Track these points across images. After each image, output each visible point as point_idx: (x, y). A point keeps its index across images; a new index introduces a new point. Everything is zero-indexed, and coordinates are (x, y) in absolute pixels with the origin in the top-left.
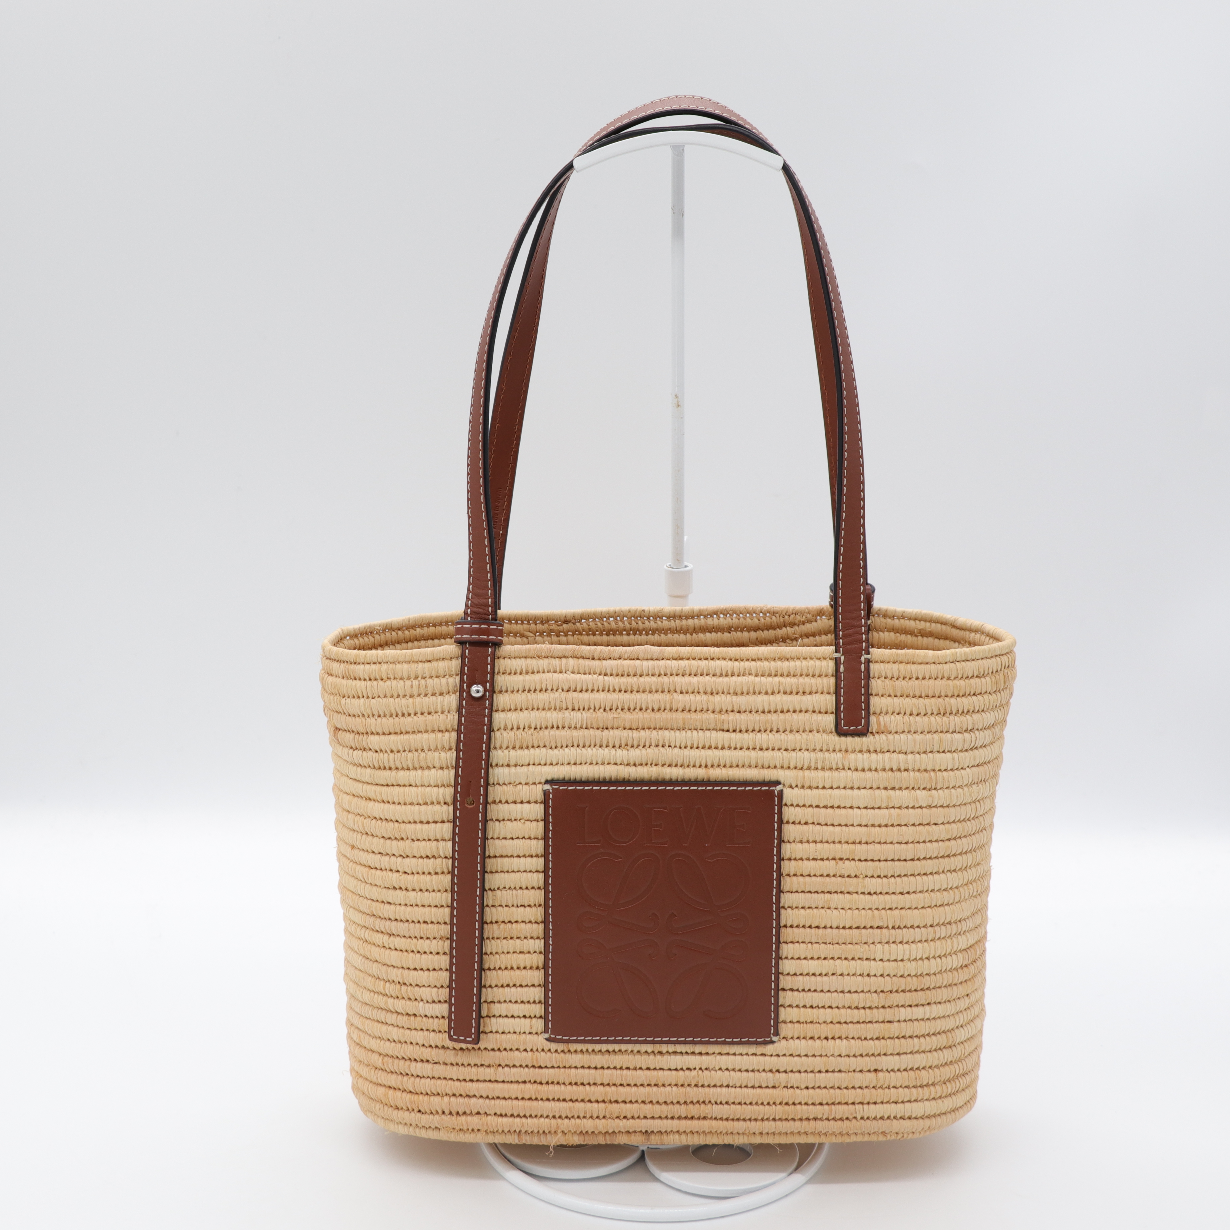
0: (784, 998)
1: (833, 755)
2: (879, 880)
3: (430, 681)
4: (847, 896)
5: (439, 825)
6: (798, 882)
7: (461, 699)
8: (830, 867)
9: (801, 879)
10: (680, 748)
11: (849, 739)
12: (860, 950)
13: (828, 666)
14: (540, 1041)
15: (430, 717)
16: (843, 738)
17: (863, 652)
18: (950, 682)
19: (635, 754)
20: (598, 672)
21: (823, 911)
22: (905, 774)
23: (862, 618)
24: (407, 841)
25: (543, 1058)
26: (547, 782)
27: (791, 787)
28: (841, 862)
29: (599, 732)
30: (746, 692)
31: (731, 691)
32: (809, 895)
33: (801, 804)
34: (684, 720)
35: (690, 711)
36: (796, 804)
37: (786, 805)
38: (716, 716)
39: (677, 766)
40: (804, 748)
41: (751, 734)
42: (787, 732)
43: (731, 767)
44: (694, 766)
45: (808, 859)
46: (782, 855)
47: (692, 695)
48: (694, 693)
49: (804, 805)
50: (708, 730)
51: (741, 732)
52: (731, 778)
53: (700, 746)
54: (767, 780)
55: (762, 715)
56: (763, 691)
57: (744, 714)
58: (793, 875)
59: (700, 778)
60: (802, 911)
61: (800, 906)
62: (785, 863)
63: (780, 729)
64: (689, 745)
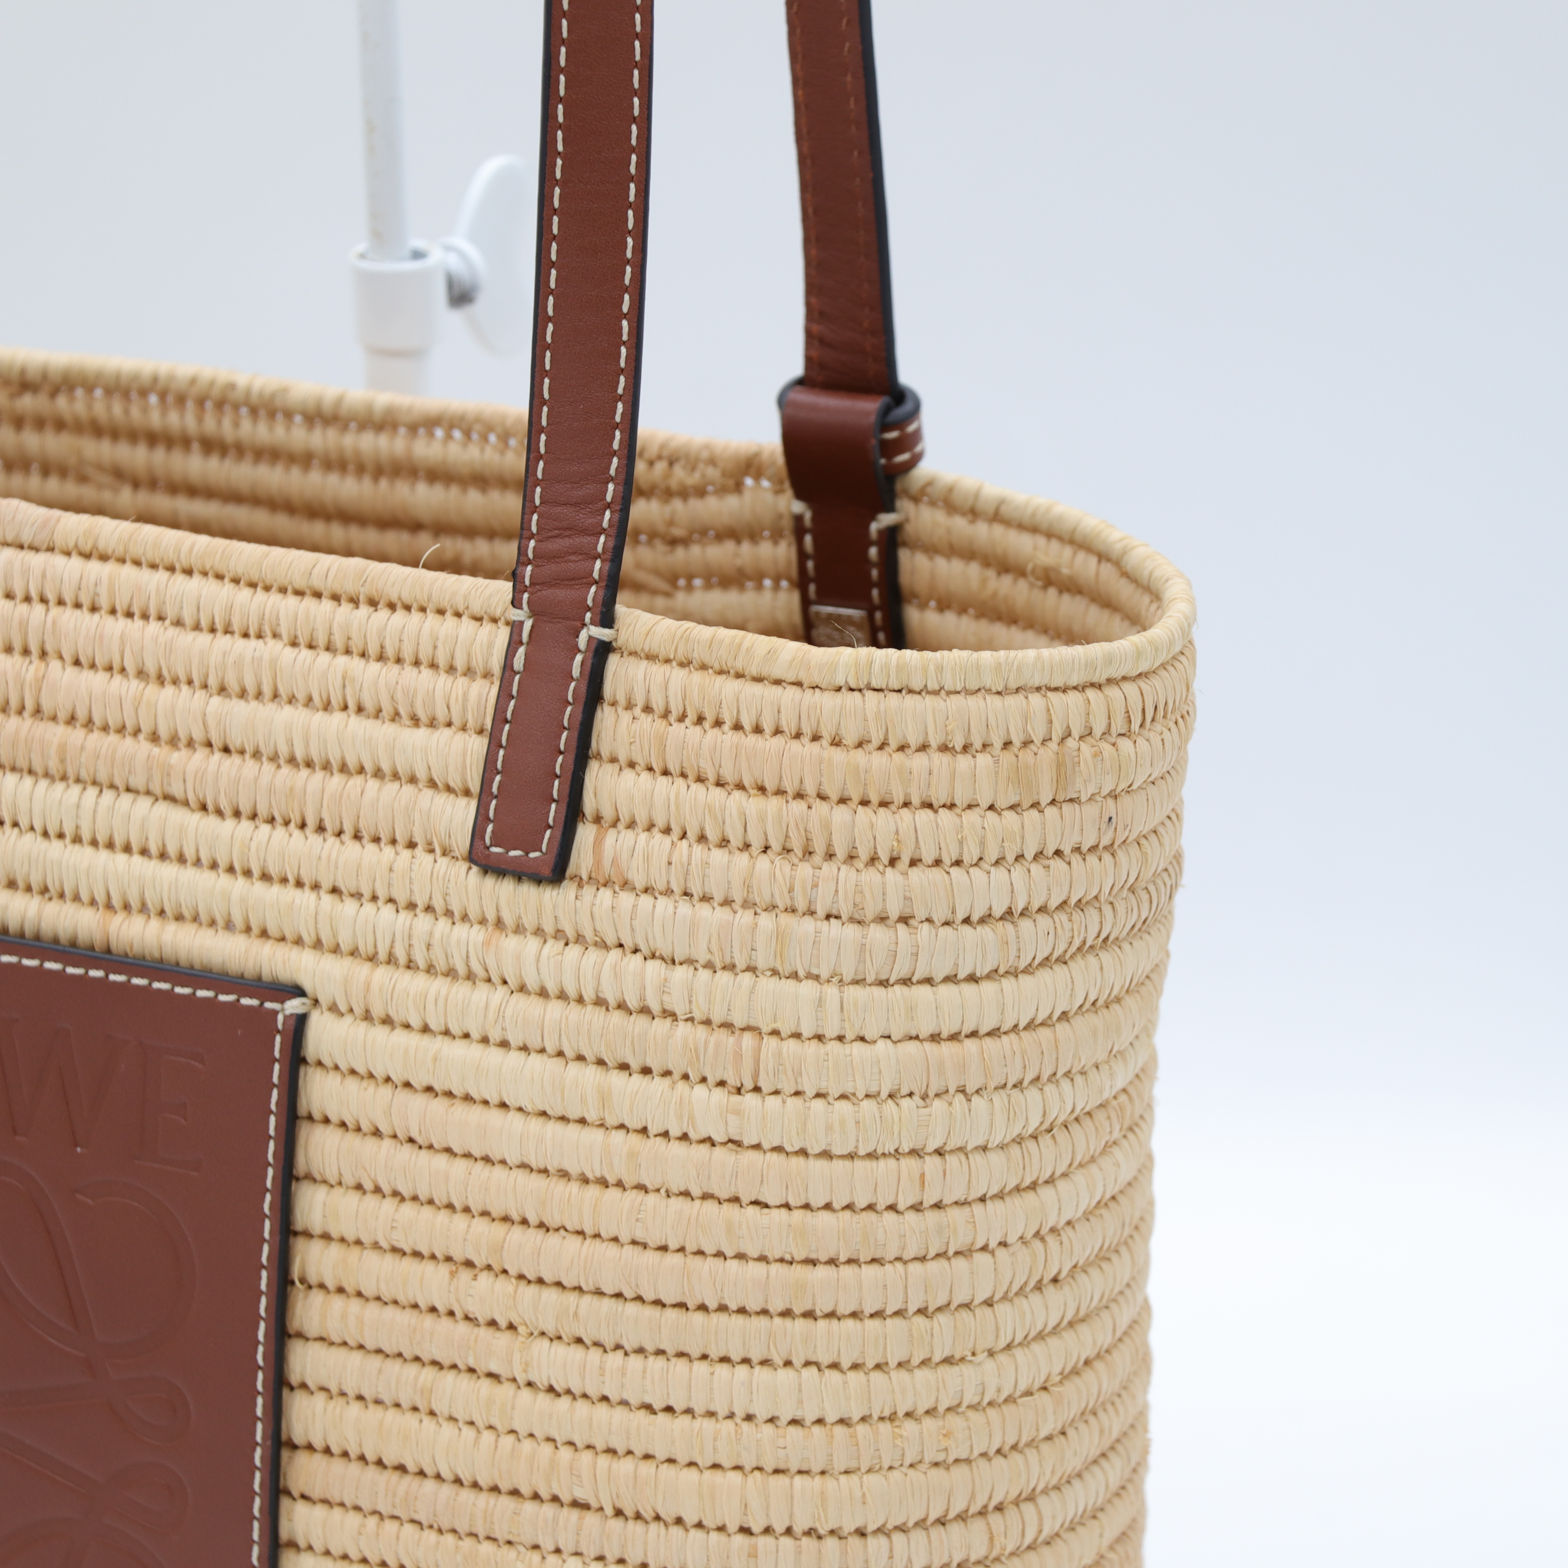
1: (461, 931)
2: (577, 1352)
4: (486, 1384)
6: (344, 1316)
9: (355, 1305)
10: (45, 834)
11: (506, 887)
13: (491, 645)
16: (490, 881)
17: (588, 615)
18: (837, 754)
21: (411, 1420)
22: (661, 1026)
23: (609, 506)
27: (333, 1008)
28: (465, 1275)
30: (251, 689)
31: (213, 682)
32: (376, 1361)
33: (361, 1070)
34: (62, 749)
35: (89, 724)
36: (343, 1067)
37: (320, 1064)
38: (156, 750)
39: (29, 889)
40: (382, 894)
41: (246, 825)
42: (346, 837)
43: (179, 918)
44: (77, 898)
45: (376, 1246)
46: (300, 1220)
47: (101, 677)
48: (110, 669)
49: (371, 1076)
50: (128, 790)
51: (219, 813)
52: (168, 953)
53: (101, 839)
54: (266, 976)
55: (286, 770)
56: (301, 696)
57: (236, 759)
58: (341, 1290)
59: (83, 938)
60: (355, 1408)
61: (351, 1393)
62: (300, 1246)
63: (328, 824)
64: (69, 830)
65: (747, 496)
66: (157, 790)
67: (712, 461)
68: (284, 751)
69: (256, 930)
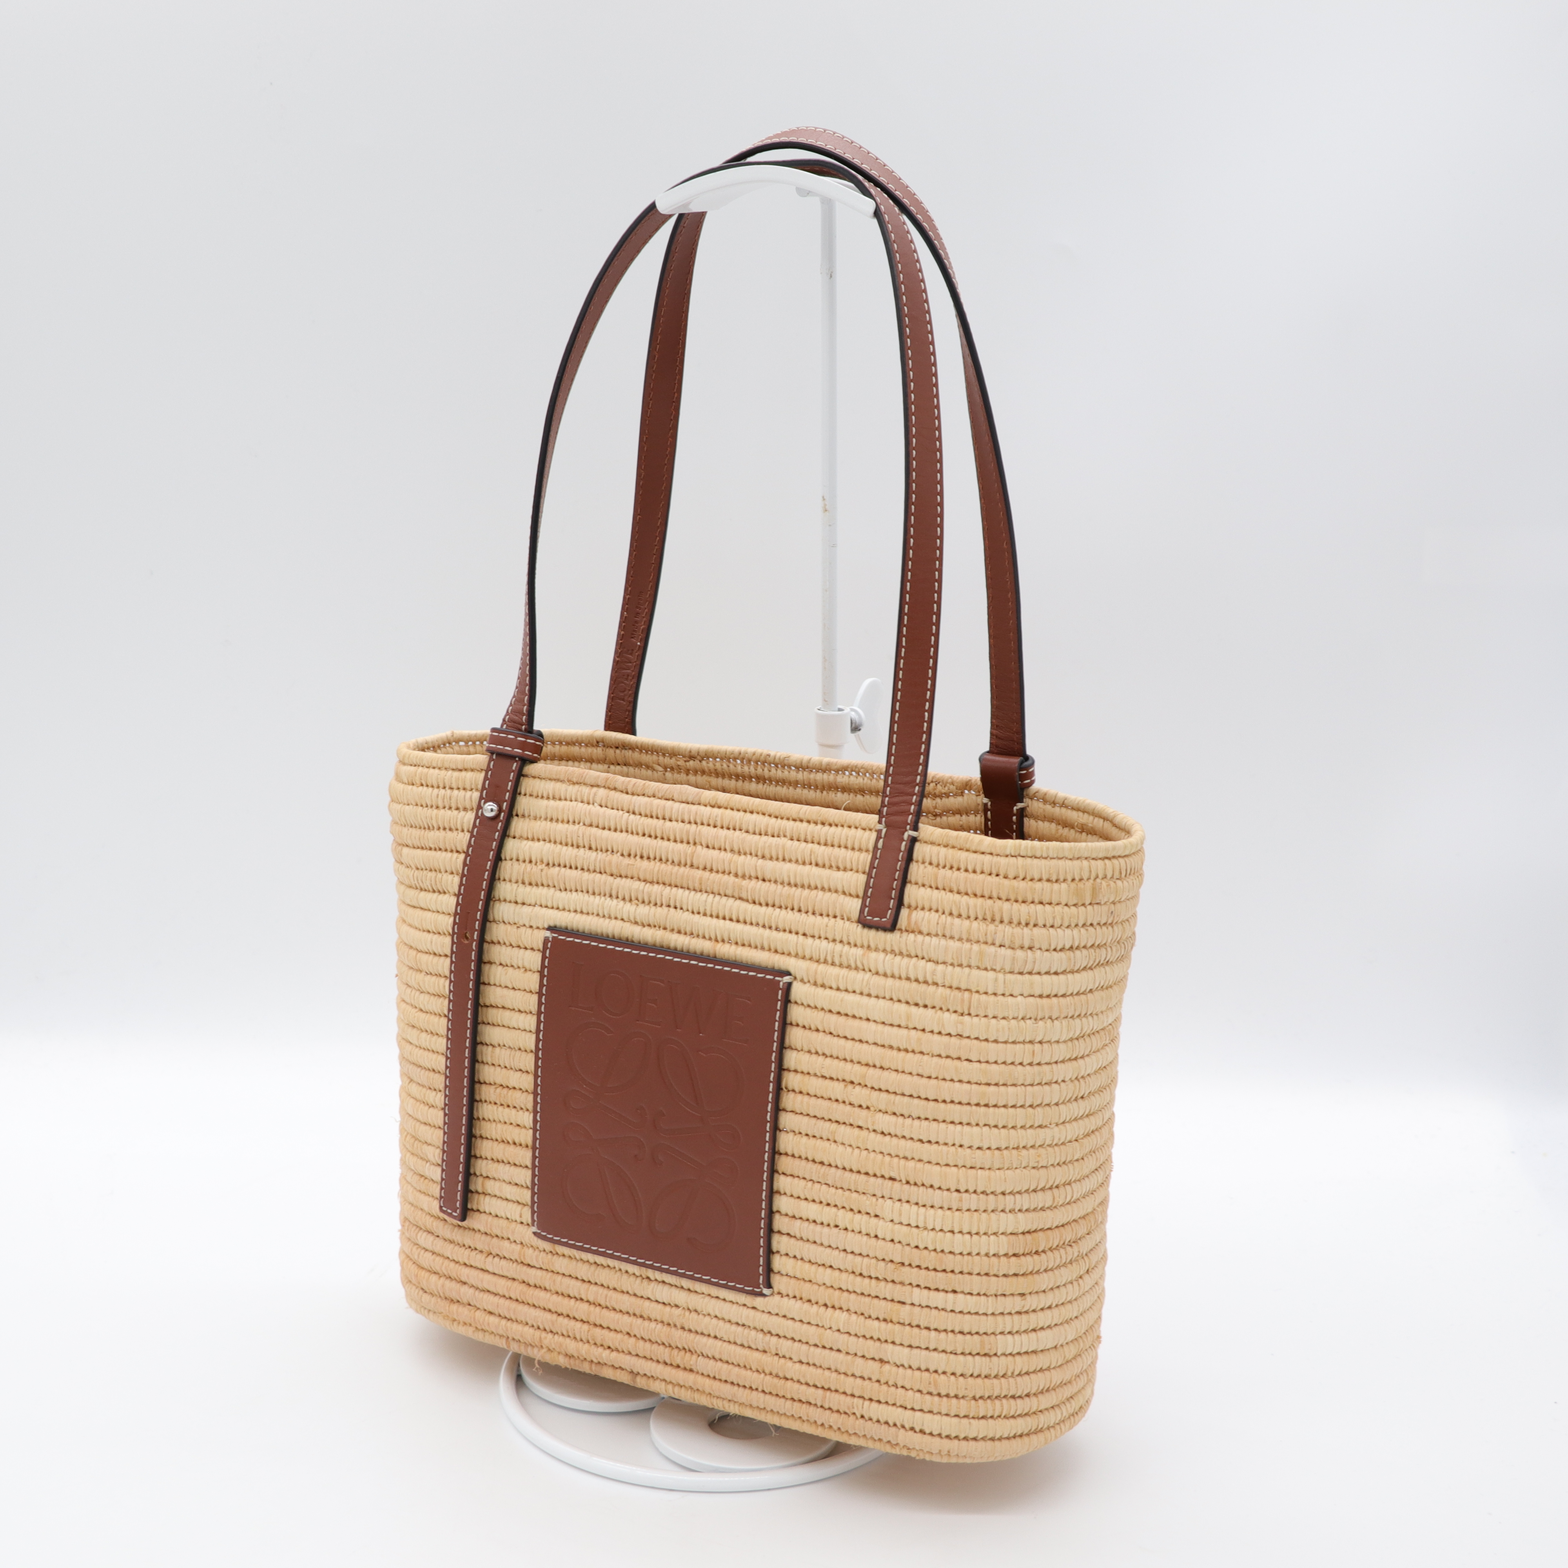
0: (778, 1242)
1: (854, 950)
2: (893, 1118)
4: (857, 1130)
5: (440, 958)
6: (802, 1102)
7: (477, 817)
8: (837, 1090)
9: (806, 1098)
10: (693, 912)
11: (872, 933)
12: (867, 1203)
13: (869, 839)
14: (527, 1234)
15: (450, 833)
16: (866, 930)
17: (908, 827)
18: (1006, 882)
19: (643, 912)
20: (626, 809)
21: (827, 1144)
22: (932, 988)
23: (917, 784)
25: (530, 1256)
26: (549, 928)
27: (802, 981)
28: (850, 1087)
29: (611, 879)
30: (774, 857)
31: (760, 854)
32: (814, 1120)
33: (812, 1005)
34: (701, 879)
35: (711, 870)
36: (805, 1004)
37: (796, 1003)
38: (737, 880)
39: (686, 934)
40: (823, 936)
41: (770, 909)
42: (810, 914)
43: (743, 945)
44: (704, 937)
45: (815, 1075)
46: (786, 1064)
47: (717, 852)
48: (720, 849)
49: (816, 1008)
50: (725, 896)
51: (760, 904)
52: (738, 958)
53: (714, 914)
54: (776, 967)
55: (787, 888)
56: (794, 859)
57: (767, 884)
58: (801, 1092)
59: (706, 952)
60: (805, 1139)
61: (804, 1133)
62: (785, 1074)
63: (803, 909)
64: (702, 911)
65: (965, 797)
66: (736, 895)
67: (952, 784)
68: (786, 881)
69: (773, 950)
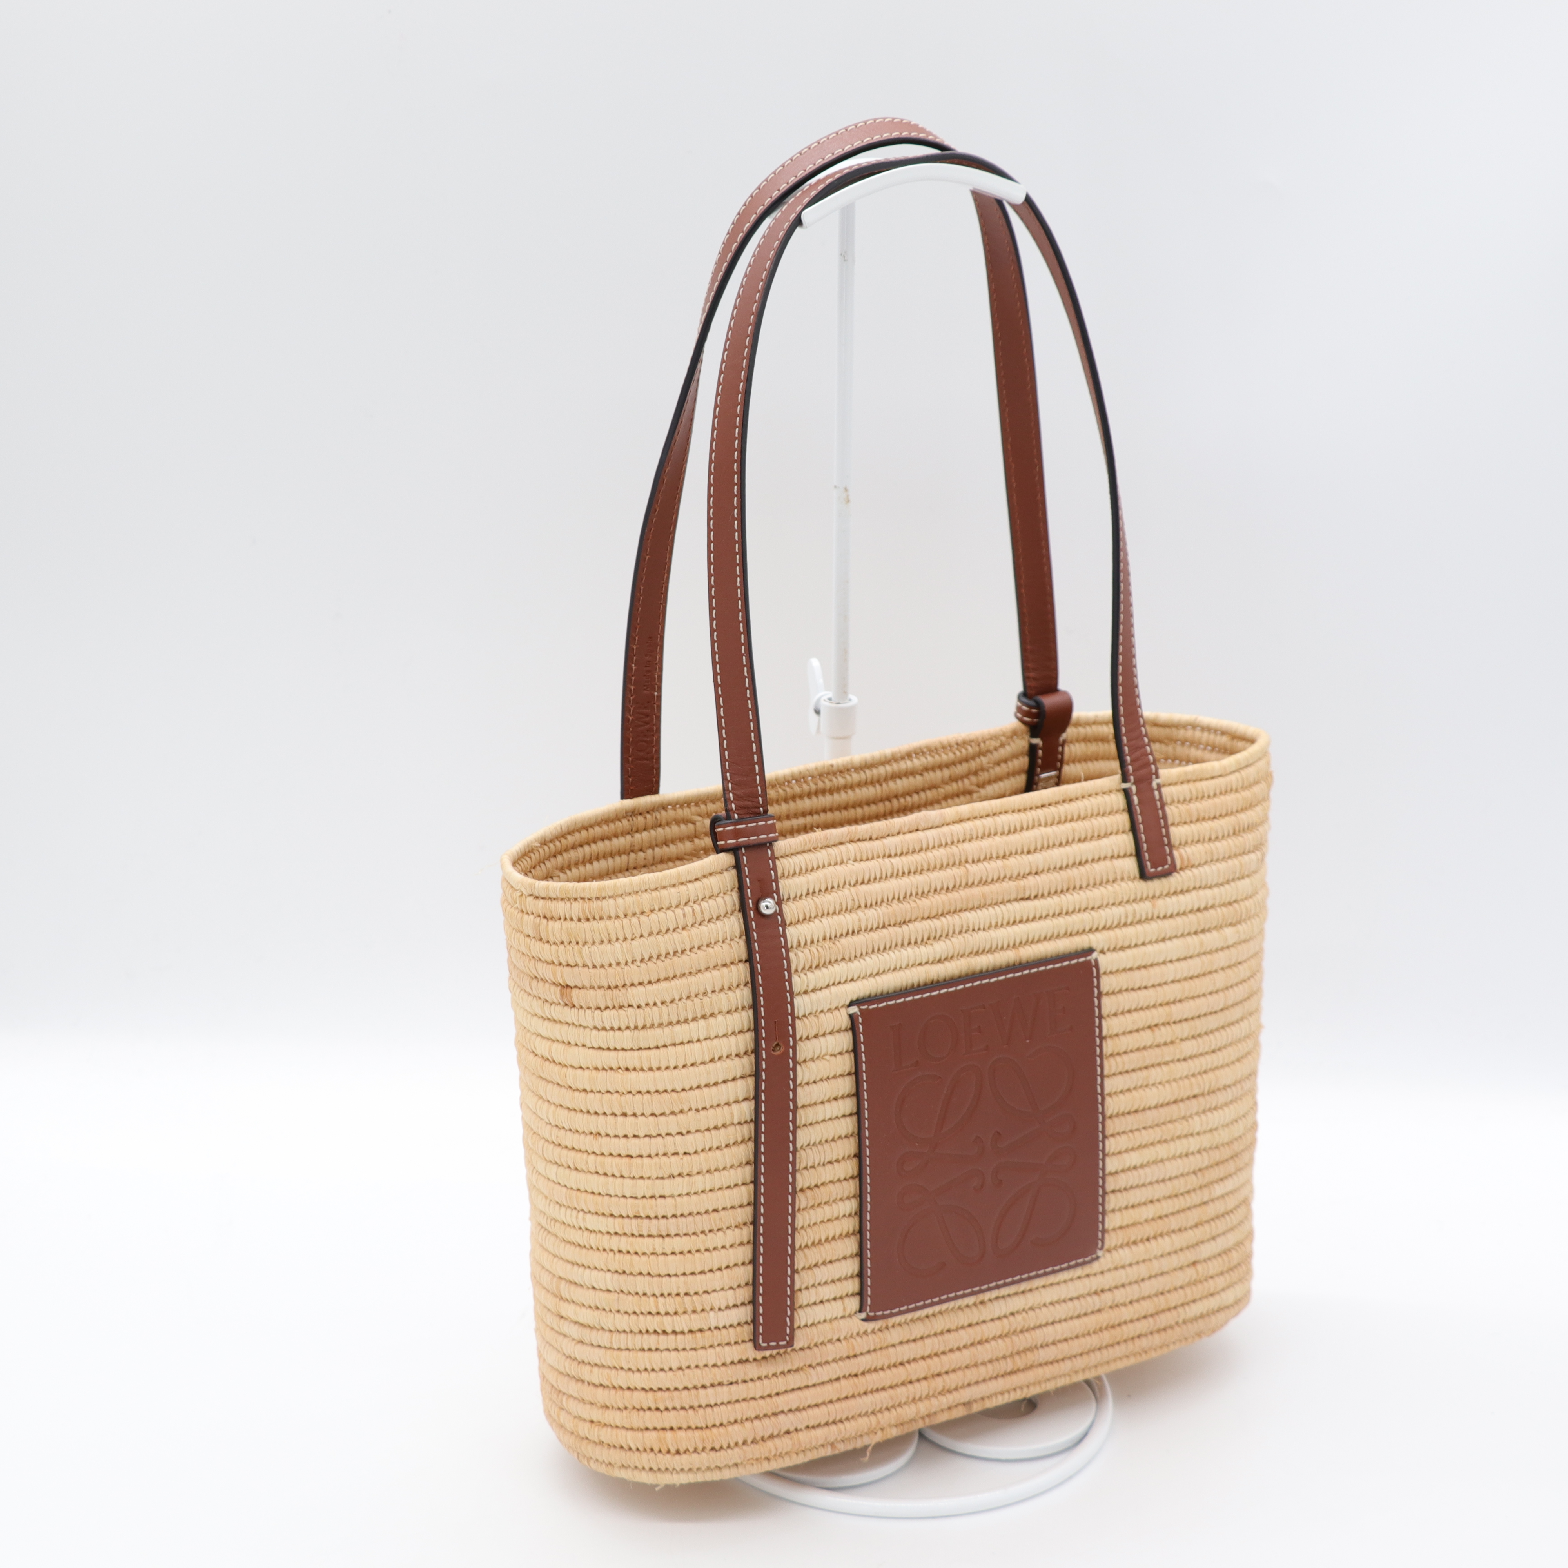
0: (1111, 1202)
1: (1142, 904)
2: (1193, 1041)
3: (704, 904)
4: (1164, 1067)
5: (730, 1084)
6: (1116, 1063)
7: (747, 919)
8: (1146, 1038)
11: (1155, 883)
12: (1179, 1128)
14: (856, 1324)
15: (710, 950)
16: (1148, 883)
17: (1153, 776)
19: (940, 948)
20: (882, 855)
22: (1212, 911)
24: (690, 1113)
25: (861, 1344)
26: (852, 1004)
27: (1102, 951)
28: (1156, 1030)
29: (897, 929)
30: (1039, 848)
31: (1025, 850)
33: (1118, 970)
37: (1104, 974)
40: (1110, 903)
44: (1005, 948)
49: (1121, 970)
52: (1043, 955)
54: (1080, 949)
69: (1071, 934)
